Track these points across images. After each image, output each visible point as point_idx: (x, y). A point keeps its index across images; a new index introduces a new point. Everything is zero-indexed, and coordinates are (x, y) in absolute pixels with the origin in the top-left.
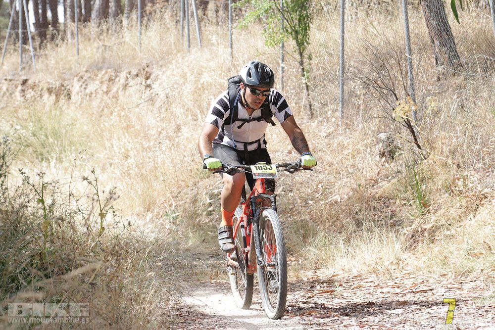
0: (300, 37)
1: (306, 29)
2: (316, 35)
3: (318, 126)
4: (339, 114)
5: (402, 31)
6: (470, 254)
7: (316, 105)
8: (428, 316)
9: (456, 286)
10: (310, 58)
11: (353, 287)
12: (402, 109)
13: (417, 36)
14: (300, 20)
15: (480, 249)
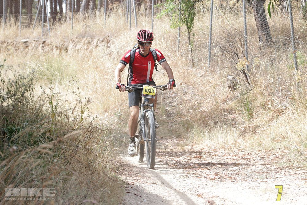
0: (189, 24)
1: (192, 20)
2: (197, 23)
3: (196, 71)
4: (207, 65)
5: (243, 23)
6: (274, 140)
7: (196, 60)
8: (251, 171)
9: (266, 156)
10: (194, 35)
11: (212, 155)
12: (241, 64)
13: (250, 26)
14: (189, 15)
15: (279, 138)
